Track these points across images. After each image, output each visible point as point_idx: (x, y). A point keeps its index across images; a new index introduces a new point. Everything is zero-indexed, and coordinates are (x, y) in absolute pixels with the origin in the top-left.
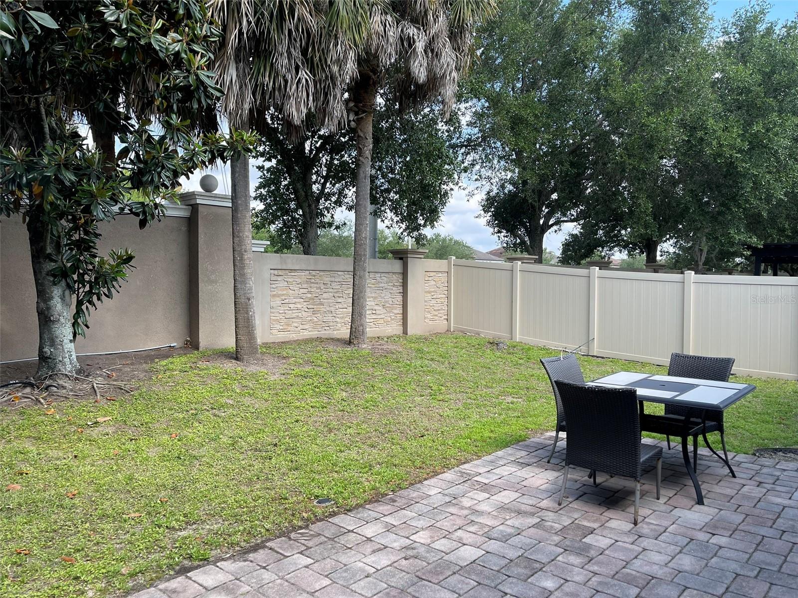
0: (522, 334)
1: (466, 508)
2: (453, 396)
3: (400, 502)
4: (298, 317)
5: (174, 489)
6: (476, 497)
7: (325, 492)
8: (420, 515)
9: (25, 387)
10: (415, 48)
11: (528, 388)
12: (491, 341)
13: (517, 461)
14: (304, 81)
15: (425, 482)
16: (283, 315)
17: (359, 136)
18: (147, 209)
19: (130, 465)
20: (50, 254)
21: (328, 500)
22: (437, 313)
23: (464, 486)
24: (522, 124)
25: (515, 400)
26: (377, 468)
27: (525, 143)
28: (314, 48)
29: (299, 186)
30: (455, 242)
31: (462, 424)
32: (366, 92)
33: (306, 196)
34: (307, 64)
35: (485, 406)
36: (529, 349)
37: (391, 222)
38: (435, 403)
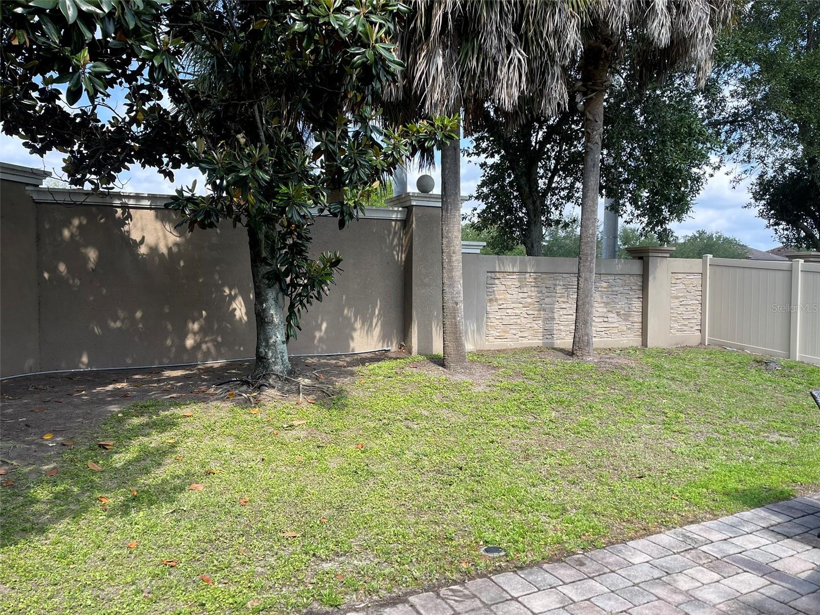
0: (804, 350)
1: (681, 592)
2: (694, 427)
3: (588, 569)
4: (516, 324)
5: (340, 509)
6: (699, 576)
7: (497, 539)
8: (613, 592)
9: (243, 385)
10: (654, 5)
11: (804, 424)
12: (758, 360)
13: (771, 528)
14: (516, 61)
15: (631, 544)
16: (500, 321)
17: (587, 120)
18: (345, 208)
19: (308, 475)
20: (265, 258)
21: (497, 550)
22: (687, 323)
23: (684, 556)
24: (806, 88)
25: (783, 439)
26: (572, 514)
27: (810, 112)
28: (528, 22)
29: (523, 181)
30: (724, 240)
31: (700, 466)
32: (596, 68)
33: (531, 192)
34: (521, 41)
35: (737, 444)
36: (813, 371)
37: (631, 217)
38: (667, 435)
